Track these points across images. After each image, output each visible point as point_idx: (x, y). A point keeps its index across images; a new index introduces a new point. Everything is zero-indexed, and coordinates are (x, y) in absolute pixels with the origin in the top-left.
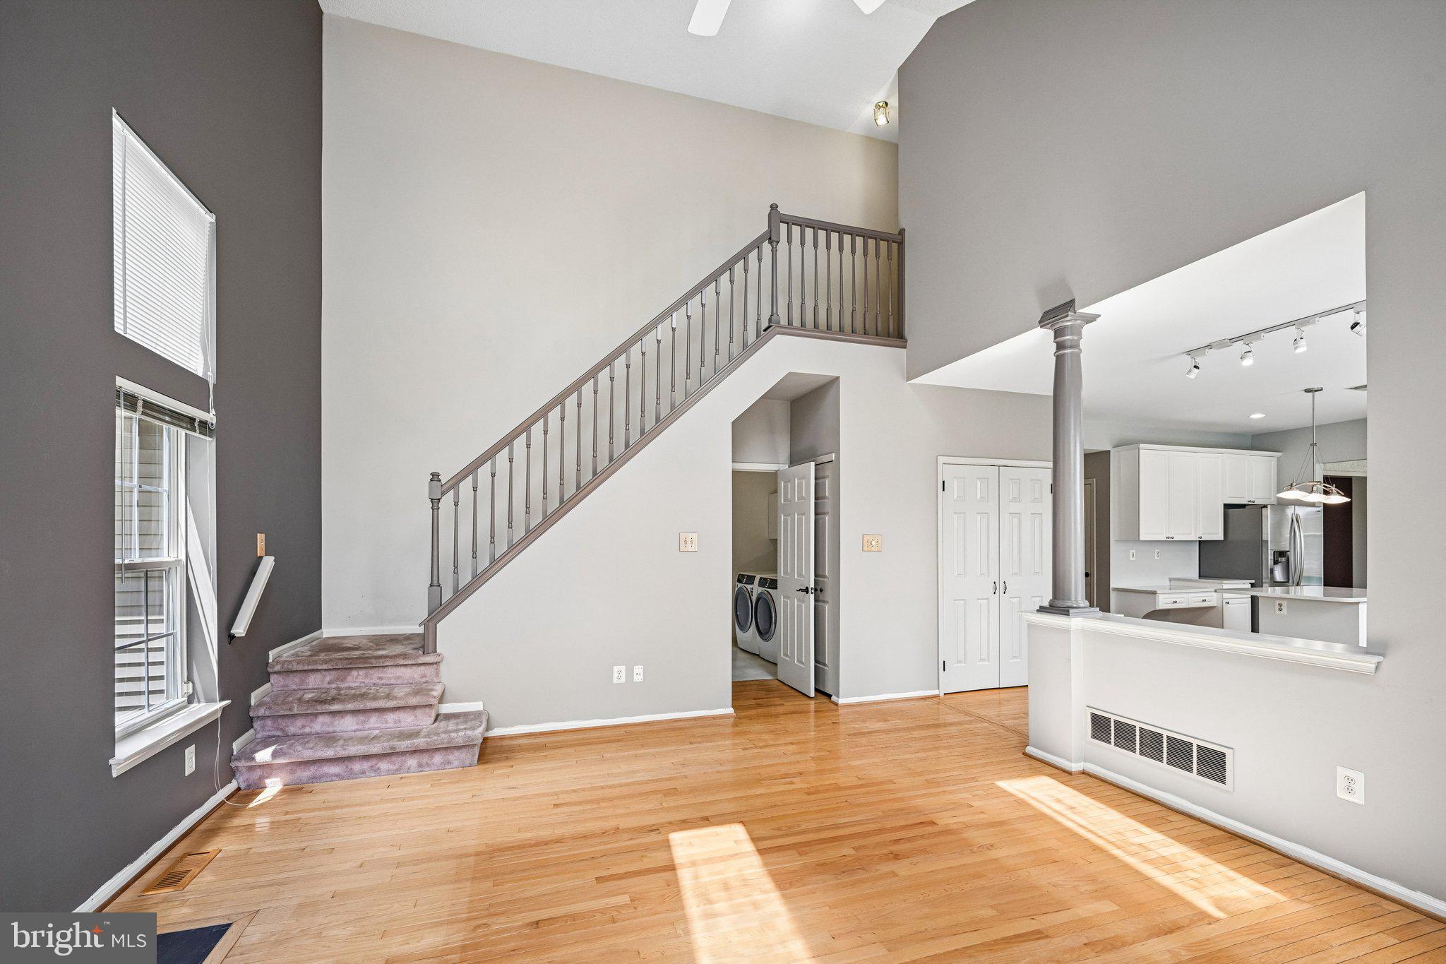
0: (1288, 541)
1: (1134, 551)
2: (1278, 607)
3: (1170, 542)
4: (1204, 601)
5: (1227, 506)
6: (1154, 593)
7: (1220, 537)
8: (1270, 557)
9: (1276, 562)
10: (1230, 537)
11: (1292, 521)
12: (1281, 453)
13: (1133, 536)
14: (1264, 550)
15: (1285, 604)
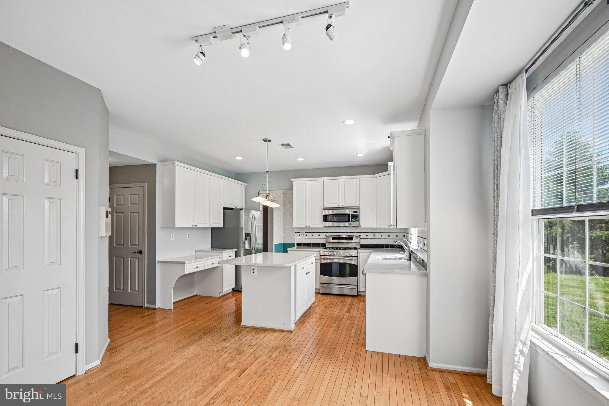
0: (251, 228)
1: (173, 235)
2: (252, 270)
3: (195, 228)
4: (213, 264)
5: (225, 209)
6: (184, 263)
7: (221, 226)
8: (244, 236)
9: (246, 239)
10: (226, 226)
11: (252, 217)
12: (247, 184)
13: (171, 225)
14: (241, 232)
15: (256, 268)
